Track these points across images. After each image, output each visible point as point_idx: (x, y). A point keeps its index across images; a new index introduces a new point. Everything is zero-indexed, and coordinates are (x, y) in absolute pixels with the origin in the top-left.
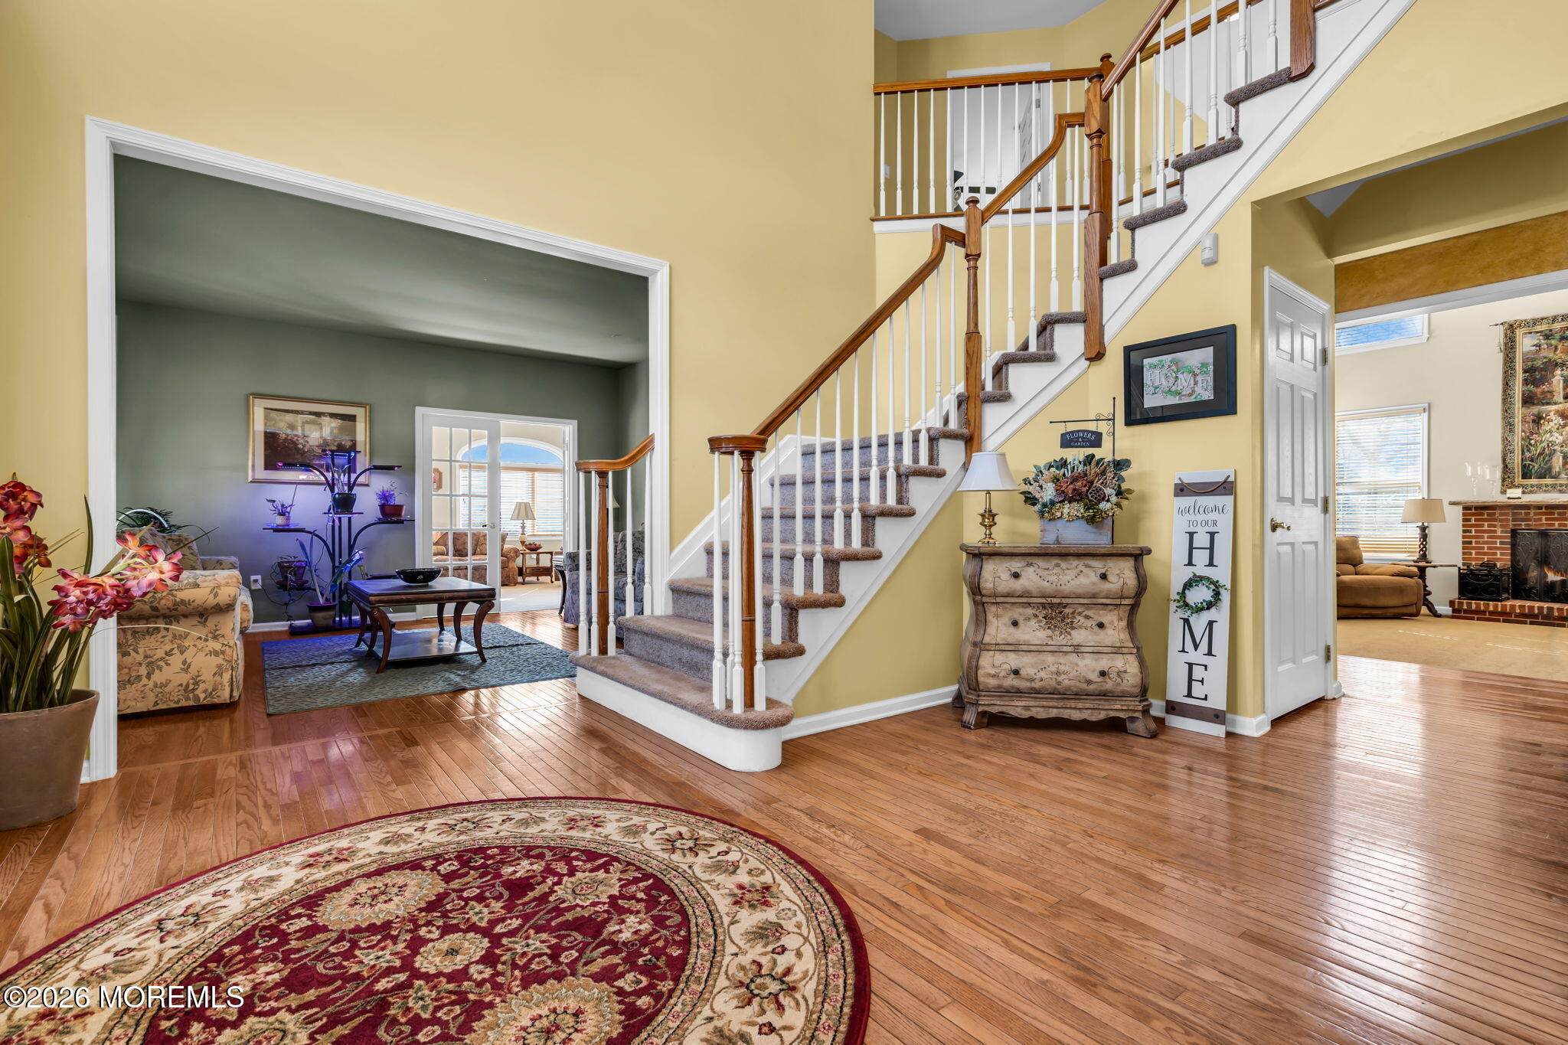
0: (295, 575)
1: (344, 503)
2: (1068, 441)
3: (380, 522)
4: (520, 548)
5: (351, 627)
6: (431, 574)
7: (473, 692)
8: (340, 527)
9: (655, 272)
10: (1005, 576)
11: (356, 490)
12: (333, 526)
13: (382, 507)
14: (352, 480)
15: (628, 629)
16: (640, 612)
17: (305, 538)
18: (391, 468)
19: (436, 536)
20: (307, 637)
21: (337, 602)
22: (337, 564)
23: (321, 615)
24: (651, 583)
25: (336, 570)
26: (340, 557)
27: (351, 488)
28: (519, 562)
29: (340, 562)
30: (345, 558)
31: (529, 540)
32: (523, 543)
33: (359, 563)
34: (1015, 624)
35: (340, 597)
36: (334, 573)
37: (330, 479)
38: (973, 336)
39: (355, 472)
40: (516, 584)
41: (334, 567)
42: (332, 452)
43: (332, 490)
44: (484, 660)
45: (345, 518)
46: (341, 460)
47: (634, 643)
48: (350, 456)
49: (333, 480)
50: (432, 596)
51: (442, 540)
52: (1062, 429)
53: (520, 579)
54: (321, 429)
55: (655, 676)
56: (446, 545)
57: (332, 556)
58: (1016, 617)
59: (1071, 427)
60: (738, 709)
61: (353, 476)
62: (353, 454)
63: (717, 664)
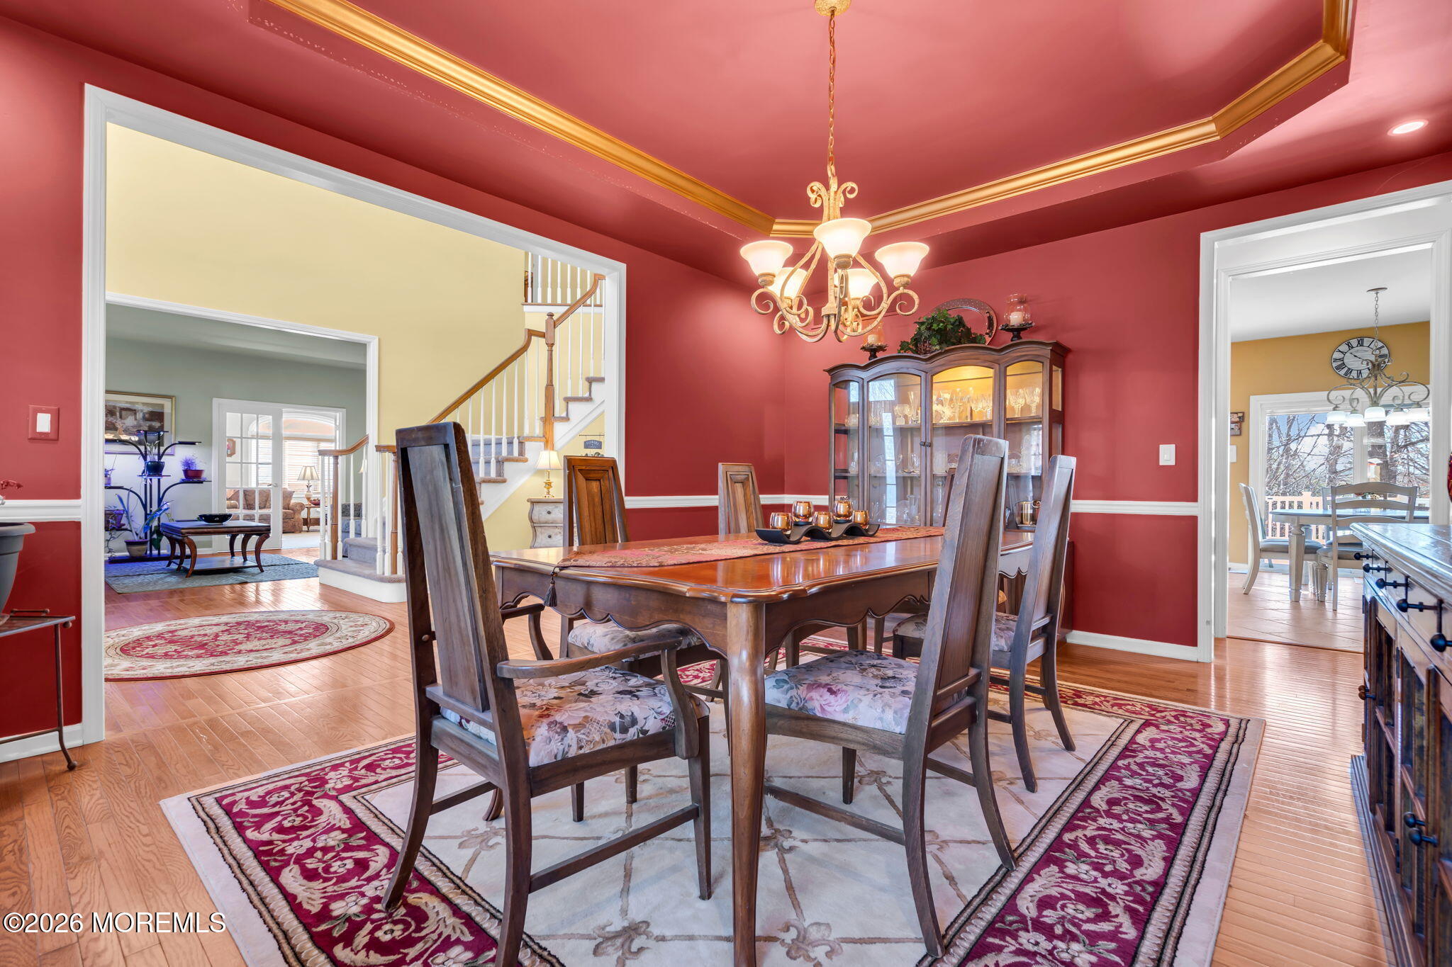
0: (115, 520)
1: (155, 469)
2: (588, 445)
3: (183, 482)
4: (306, 502)
5: (160, 558)
6: (225, 517)
7: (254, 584)
8: (151, 486)
9: (370, 342)
10: (544, 513)
11: (164, 459)
12: (146, 485)
13: (186, 472)
14: (161, 451)
15: (351, 545)
16: (358, 534)
17: (123, 494)
18: (193, 443)
19: (229, 493)
20: (126, 565)
21: (148, 539)
22: (148, 512)
23: (135, 548)
24: (366, 519)
25: (148, 517)
26: (151, 506)
27: (160, 457)
28: (304, 514)
29: (151, 511)
30: (155, 508)
31: (314, 497)
32: (308, 499)
33: (167, 512)
34: (550, 537)
35: (151, 535)
36: (146, 519)
37: (143, 450)
38: (550, 386)
39: (163, 446)
40: (301, 531)
41: (146, 514)
42: (146, 432)
43: (145, 458)
44: (262, 571)
45: (155, 480)
46: (151, 437)
47: (353, 553)
48: (159, 435)
49: (146, 452)
50: (226, 530)
51: (235, 496)
52: (585, 439)
53: (305, 528)
54: (135, 414)
55: (358, 566)
56: (238, 500)
57: (145, 506)
58: (551, 533)
59: (589, 438)
60: (388, 573)
61: (162, 449)
62: (162, 433)
63: (379, 554)
